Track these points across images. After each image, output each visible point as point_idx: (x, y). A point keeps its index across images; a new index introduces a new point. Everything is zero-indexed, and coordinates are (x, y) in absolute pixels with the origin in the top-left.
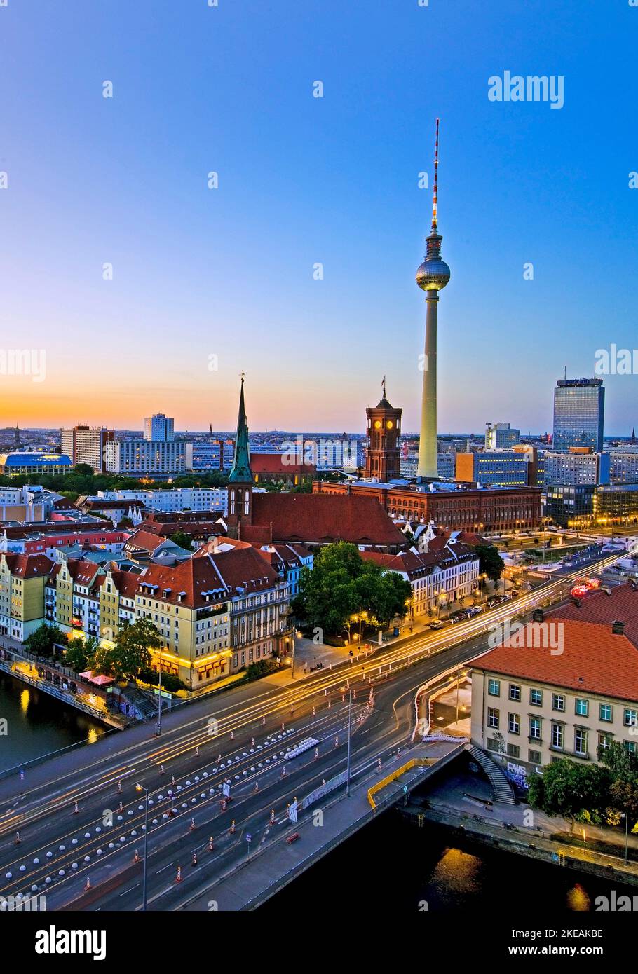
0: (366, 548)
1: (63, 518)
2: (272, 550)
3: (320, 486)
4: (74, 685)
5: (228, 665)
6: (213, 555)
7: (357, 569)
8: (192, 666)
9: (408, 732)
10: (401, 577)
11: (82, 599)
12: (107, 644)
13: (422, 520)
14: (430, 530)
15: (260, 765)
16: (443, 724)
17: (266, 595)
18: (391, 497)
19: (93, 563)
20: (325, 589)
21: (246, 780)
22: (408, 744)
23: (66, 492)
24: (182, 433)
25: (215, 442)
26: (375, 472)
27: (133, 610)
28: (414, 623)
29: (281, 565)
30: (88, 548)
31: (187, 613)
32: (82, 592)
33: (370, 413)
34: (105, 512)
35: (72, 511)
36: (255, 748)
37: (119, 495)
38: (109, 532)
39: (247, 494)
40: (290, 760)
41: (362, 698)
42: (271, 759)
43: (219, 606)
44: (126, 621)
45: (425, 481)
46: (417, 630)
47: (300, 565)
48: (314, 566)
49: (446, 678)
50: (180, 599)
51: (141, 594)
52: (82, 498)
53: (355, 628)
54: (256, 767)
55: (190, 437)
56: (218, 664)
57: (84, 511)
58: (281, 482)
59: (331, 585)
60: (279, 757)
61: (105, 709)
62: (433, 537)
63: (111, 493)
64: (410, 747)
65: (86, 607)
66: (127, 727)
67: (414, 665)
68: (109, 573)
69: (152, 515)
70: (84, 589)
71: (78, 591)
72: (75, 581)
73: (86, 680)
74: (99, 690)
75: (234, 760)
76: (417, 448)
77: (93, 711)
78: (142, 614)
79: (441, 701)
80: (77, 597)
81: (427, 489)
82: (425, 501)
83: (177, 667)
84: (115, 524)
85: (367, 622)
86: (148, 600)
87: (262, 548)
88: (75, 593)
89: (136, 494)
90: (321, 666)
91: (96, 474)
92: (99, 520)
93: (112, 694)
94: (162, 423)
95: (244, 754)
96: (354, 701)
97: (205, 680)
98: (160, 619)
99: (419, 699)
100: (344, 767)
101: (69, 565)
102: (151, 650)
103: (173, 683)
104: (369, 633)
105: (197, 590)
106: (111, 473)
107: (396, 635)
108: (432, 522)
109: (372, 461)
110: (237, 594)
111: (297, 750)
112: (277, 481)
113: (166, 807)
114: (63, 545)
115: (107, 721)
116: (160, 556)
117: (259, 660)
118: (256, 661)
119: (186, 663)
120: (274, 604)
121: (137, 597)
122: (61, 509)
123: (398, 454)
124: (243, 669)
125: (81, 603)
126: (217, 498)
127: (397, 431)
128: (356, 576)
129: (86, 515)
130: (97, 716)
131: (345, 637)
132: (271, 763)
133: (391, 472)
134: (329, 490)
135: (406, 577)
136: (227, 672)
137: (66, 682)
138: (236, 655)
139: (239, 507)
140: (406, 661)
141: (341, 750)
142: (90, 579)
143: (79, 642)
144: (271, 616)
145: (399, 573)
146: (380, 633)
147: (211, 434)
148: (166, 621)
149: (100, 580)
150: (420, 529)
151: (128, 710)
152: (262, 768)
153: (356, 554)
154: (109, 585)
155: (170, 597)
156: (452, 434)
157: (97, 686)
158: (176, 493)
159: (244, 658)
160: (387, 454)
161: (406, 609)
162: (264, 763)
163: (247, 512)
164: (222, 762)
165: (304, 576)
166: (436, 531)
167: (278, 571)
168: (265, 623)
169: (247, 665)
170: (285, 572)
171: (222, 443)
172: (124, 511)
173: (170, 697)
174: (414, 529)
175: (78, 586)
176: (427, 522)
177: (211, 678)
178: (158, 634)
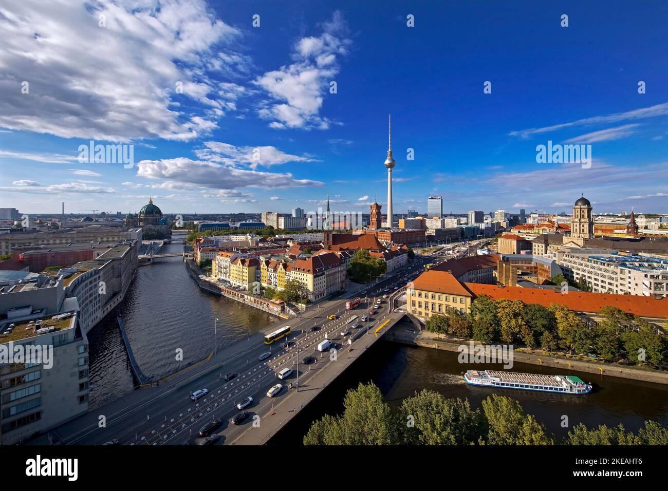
0: (372, 251)
1: (263, 245)
4: (268, 304)
5: (325, 293)
6: (319, 256)
7: (369, 258)
8: (313, 294)
9: (387, 310)
11: (271, 273)
12: (281, 289)
13: (389, 241)
16: (398, 307)
17: (338, 268)
18: (379, 234)
19: (275, 260)
21: (333, 332)
23: (263, 236)
26: (373, 226)
27: (290, 276)
30: (272, 255)
31: (310, 276)
34: (279, 242)
35: (266, 242)
37: (284, 236)
38: (280, 249)
39: (331, 235)
40: (348, 323)
43: (322, 273)
50: (307, 271)
51: (293, 271)
52: (270, 238)
56: (322, 293)
60: (344, 323)
61: (280, 312)
63: (281, 236)
64: (388, 315)
65: (272, 276)
68: (281, 264)
69: (296, 243)
70: (272, 270)
73: (273, 302)
77: (276, 313)
78: (294, 277)
79: (397, 299)
81: (390, 231)
82: (390, 235)
84: (283, 247)
86: (296, 272)
87: (336, 253)
89: (290, 236)
91: (275, 229)
92: (277, 245)
93: (283, 307)
94: (299, 211)
97: (317, 299)
98: (300, 279)
101: (265, 261)
105: (314, 268)
106: (281, 229)
107: (382, 279)
108: (392, 242)
109: (372, 223)
110: (328, 268)
111: (350, 320)
113: (304, 345)
114: (263, 254)
115: (281, 316)
116: (300, 257)
120: (341, 271)
122: (262, 242)
128: (368, 261)
129: (271, 244)
131: (365, 281)
132: (341, 325)
133: (379, 226)
138: (328, 289)
139: (328, 239)
142: (274, 266)
143: (270, 289)
144: (340, 275)
149: (277, 266)
151: (289, 312)
153: (368, 253)
154: (281, 268)
155: (304, 271)
156: (398, 213)
157: (277, 304)
159: (331, 290)
160: (377, 220)
163: (331, 240)
167: (342, 260)
168: (338, 278)
170: (345, 260)
172: (286, 242)
173: (305, 306)
174: (387, 244)
175: (269, 269)
177: (320, 298)
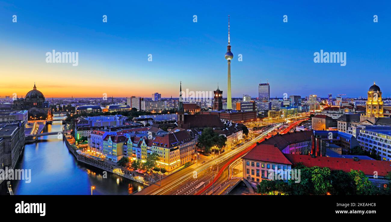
0: (215, 129)
1: (128, 124)
2: (190, 130)
3: (202, 112)
4: (134, 174)
5: (179, 164)
6: (174, 133)
7: (213, 135)
8: (169, 165)
9: (228, 177)
10: (224, 136)
11: (135, 148)
12: (144, 161)
13: (229, 121)
14: (231, 123)
15: (189, 191)
16: (235, 174)
17: (189, 143)
18: (221, 115)
19: (139, 137)
20: (205, 140)
22: (228, 180)
23: (129, 116)
24: (163, 98)
25: (173, 101)
26: (216, 108)
27: (151, 150)
28: (228, 148)
29: (193, 134)
30: (137, 133)
31: (167, 150)
32: (135, 146)
33: (215, 92)
34: (141, 122)
35: (131, 122)
36: (188, 186)
37: (146, 117)
38: (143, 128)
39: (183, 115)
40: (197, 189)
41: (216, 170)
42: (192, 189)
43: (176, 147)
44: (149, 154)
45: (229, 110)
46: (228, 150)
47: (198, 134)
48: (202, 134)
49: (236, 162)
50: (165, 146)
51: (154, 145)
52: (134, 118)
53: (213, 151)
54: (188, 192)
55: (166, 99)
56: (176, 164)
57: (135, 122)
58: (191, 111)
59: (206, 139)
60: (194, 188)
61: (144, 180)
62: (232, 125)
63: (143, 116)
64: (228, 181)
65: (136, 151)
66: (151, 185)
67: (228, 159)
68: (144, 140)
69: (156, 122)
70: (136, 145)
71: (134, 146)
72: (133, 143)
73: (137, 172)
74: (141, 175)
75: (182, 191)
76: (226, 101)
77: (140, 181)
78: (154, 151)
79: (235, 168)
80: (134, 148)
81: (230, 112)
82: (229, 115)
83: (164, 166)
84: (145, 125)
85: (216, 149)
86: (156, 147)
87: (187, 130)
88: (133, 146)
89: (151, 116)
90: (204, 162)
91: (138, 111)
92: (140, 124)
93: (146, 175)
94: (158, 95)
95: (185, 189)
96: (214, 170)
97: (173, 169)
98: (159, 152)
99: (230, 168)
100: (211, 189)
101: (131, 138)
102: (157, 162)
103: (164, 171)
104: (216, 152)
105: (170, 143)
106: (143, 110)
107: (223, 152)
108: (231, 121)
109: (216, 105)
110: (181, 143)
111: (199, 186)
112: (190, 111)
114: (129, 132)
115: (144, 184)
116: (159, 134)
117: (188, 162)
118: (187, 162)
119: (167, 164)
120: (192, 146)
121: (152, 146)
122: (128, 121)
123: (222, 103)
124: (183, 165)
125: (135, 149)
126: (174, 117)
127: (221, 97)
128: (213, 137)
129: (136, 123)
130: (141, 183)
131: (210, 153)
132: (192, 190)
133: (220, 108)
134: (205, 113)
135: (225, 136)
136: (179, 166)
137: (131, 174)
138: (181, 161)
139: (181, 119)
140: (226, 158)
141: (211, 184)
142: (138, 142)
143: (135, 161)
144: (191, 149)
145: (224, 135)
146: (219, 151)
147: (171, 99)
148: (161, 153)
149: (141, 142)
150: (228, 123)
151: (150, 180)
152: (190, 192)
153: (213, 130)
154: (144, 144)
155: (162, 146)
156: (235, 97)
157: (141, 174)
158: (162, 116)
159: (184, 161)
160: (219, 103)
161: (226, 145)
162: (190, 190)
163: (183, 120)
164: (179, 192)
165: (199, 137)
166: (232, 123)
167: (192, 136)
168: (189, 151)
169: (184, 163)
170: (194, 136)
171: (175, 101)
172: (147, 121)
173: (163, 175)
174: (227, 123)
175: (134, 144)
176: (230, 121)
177: (175, 168)
178: (159, 157)
